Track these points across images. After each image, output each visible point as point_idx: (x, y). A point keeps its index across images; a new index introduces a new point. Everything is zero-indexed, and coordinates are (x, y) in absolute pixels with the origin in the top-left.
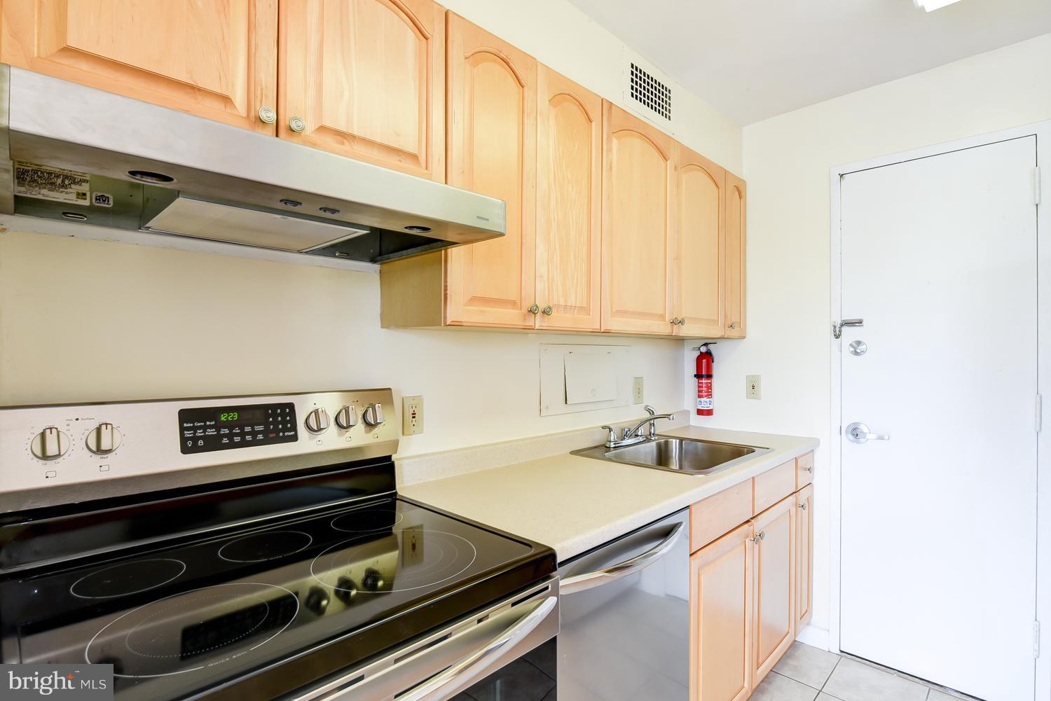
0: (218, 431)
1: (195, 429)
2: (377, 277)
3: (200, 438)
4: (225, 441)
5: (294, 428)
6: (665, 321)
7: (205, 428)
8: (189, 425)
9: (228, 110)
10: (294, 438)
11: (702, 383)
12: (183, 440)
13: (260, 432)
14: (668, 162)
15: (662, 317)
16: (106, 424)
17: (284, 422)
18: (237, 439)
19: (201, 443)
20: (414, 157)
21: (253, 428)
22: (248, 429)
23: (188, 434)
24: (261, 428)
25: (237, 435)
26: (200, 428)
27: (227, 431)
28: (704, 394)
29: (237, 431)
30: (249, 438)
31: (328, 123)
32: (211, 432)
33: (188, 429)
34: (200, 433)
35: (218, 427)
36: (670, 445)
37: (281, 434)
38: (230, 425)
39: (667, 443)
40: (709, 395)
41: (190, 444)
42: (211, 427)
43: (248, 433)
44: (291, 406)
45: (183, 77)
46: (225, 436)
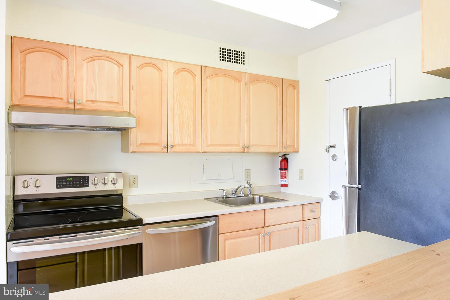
0: (66, 183)
1: (60, 182)
2: (120, 136)
3: (61, 185)
4: (68, 186)
5: (88, 183)
6: (240, 147)
7: (63, 182)
8: (59, 181)
9: (62, 101)
10: (88, 186)
11: (282, 172)
12: (57, 185)
13: (78, 184)
14: (241, 82)
15: (238, 145)
16: (38, 180)
17: (85, 181)
18: (71, 185)
19: (61, 186)
20: (118, 103)
21: (76, 183)
22: (75, 183)
23: (58, 183)
24: (78, 183)
25: (71, 184)
26: (61, 182)
27: (69, 183)
28: (283, 177)
29: (71, 183)
30: (75, 185)
31: (89, 99)
32: (64, 183)
33: (58, 182)
34: (61, 183)
35: (66, 182)
36: (255, 199)
37: (84, 185)
38: (70, 182)
39: (253, 198)
40: (285, 178)
41: (59, 186)
42: (64, 182)
43: (75, 184)
44: (88, 177)
45: (51, 96)
46: (68, 184)
